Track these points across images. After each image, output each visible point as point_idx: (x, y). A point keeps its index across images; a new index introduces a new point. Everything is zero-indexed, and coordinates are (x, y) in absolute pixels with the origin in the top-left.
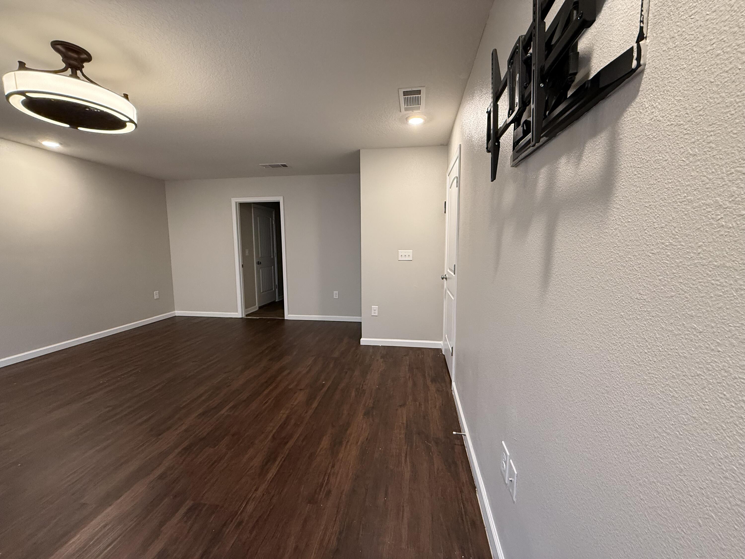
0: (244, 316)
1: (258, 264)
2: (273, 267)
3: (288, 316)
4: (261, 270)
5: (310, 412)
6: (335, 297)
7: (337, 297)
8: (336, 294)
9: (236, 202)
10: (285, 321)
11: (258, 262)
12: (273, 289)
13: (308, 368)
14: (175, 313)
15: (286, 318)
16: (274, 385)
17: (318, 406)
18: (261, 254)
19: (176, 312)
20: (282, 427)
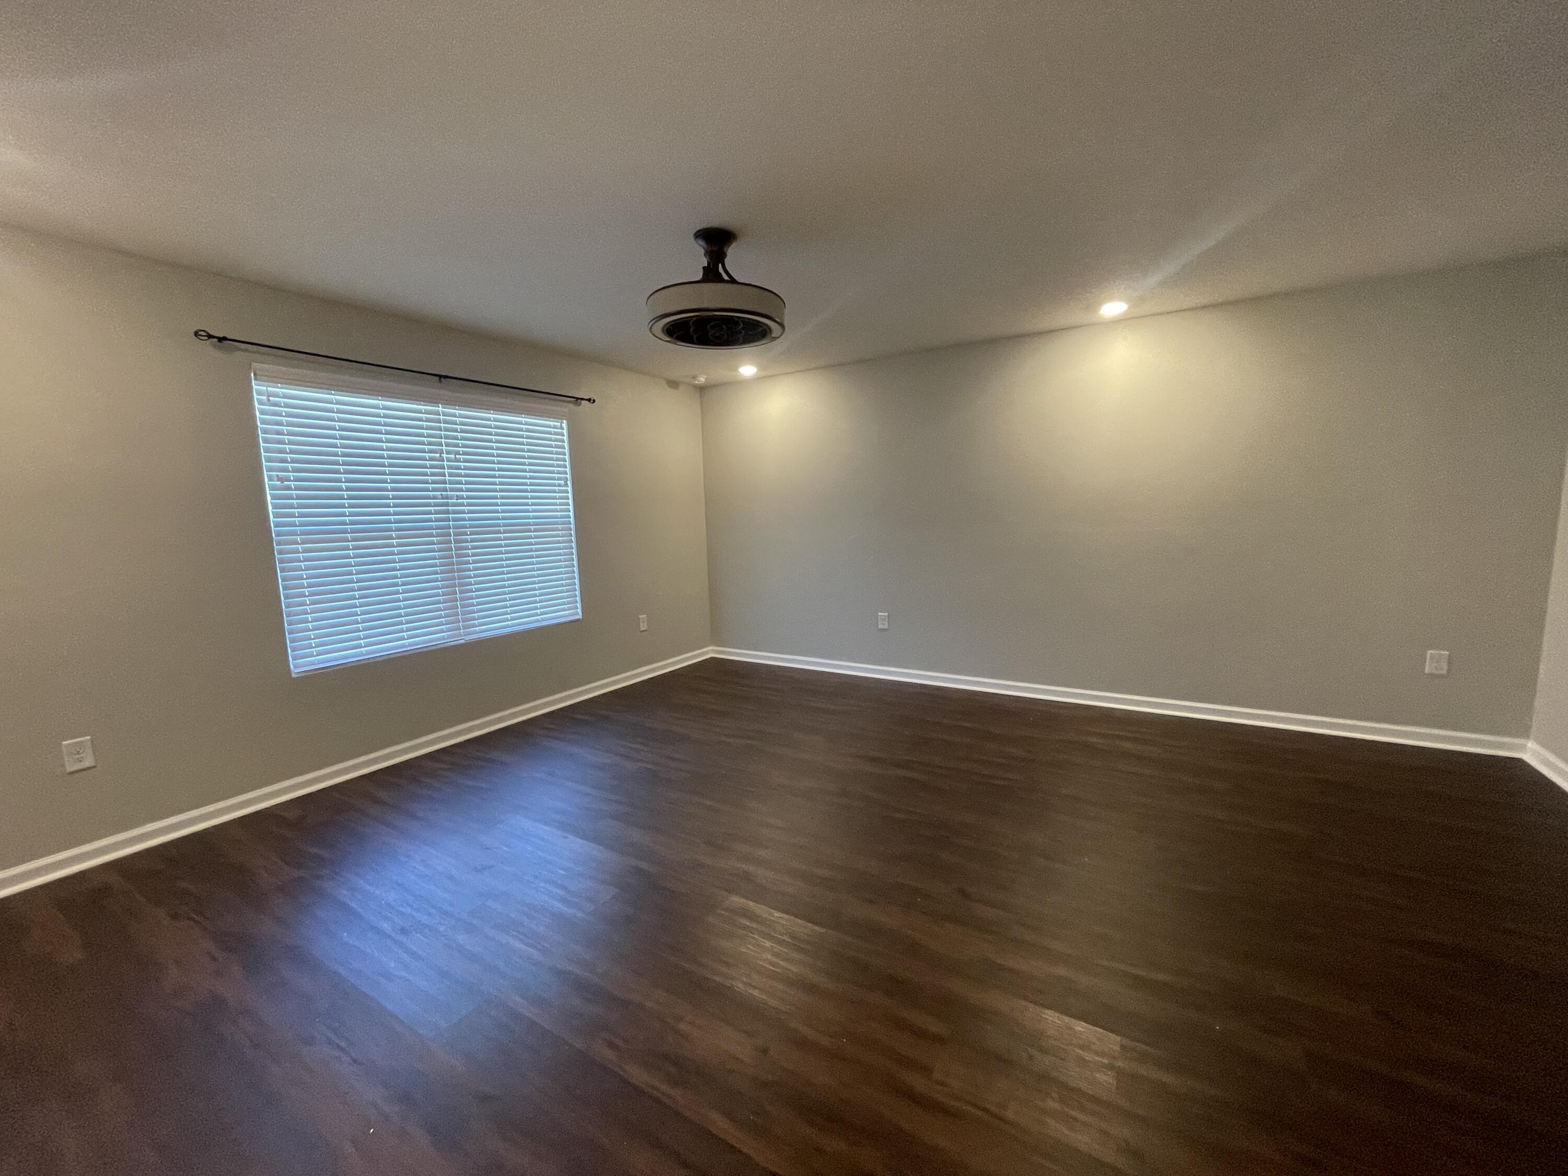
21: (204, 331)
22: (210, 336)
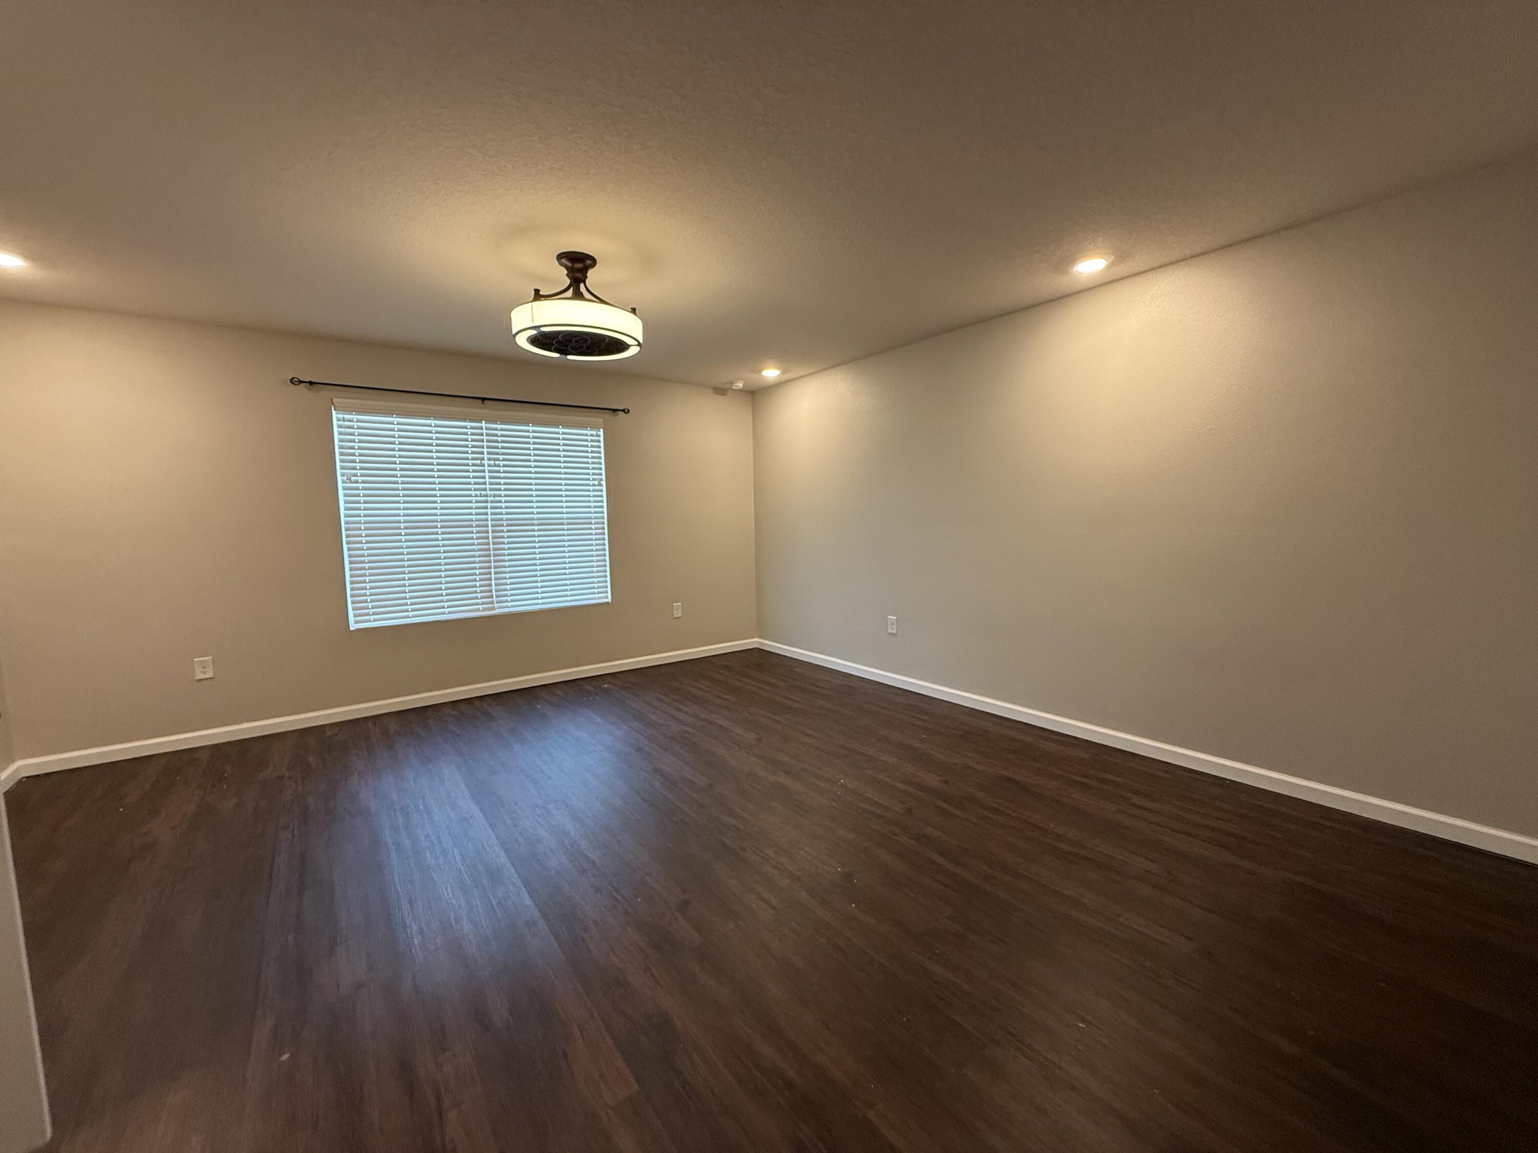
21: (298, 379)
22: (301, 382)
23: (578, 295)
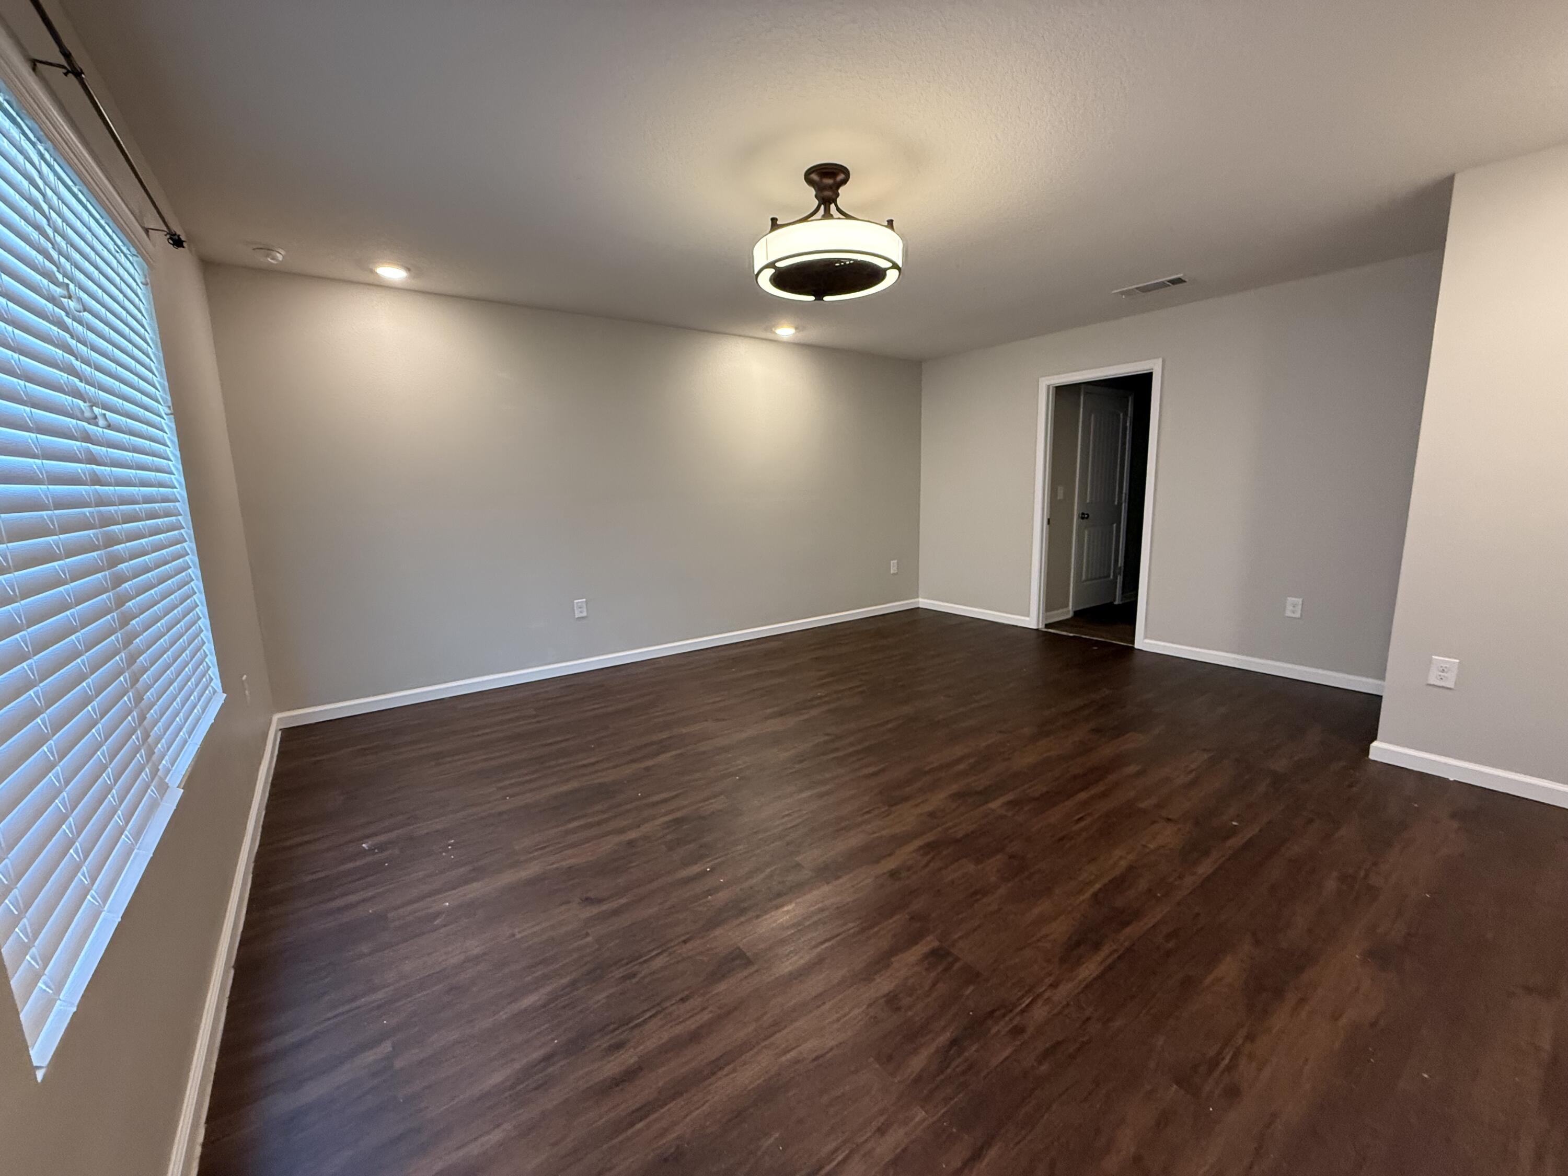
0: (1041, 626)
1: (1083, 518)
2: (1115, 525)
3: (1142, 642)
4: (1086, 532)
5: (1190, 881)
6: (1288, 613)
7: (1298, 615)
8: (1293, 607)
9: (1049, 386)
10: (1136, 651)
11: (1083, 514)
12: (1111, 577)
13: (1193, 775)
14: (918, 602)
15: (1137, 646)
16: (1100, 788)
17: (1214, 873)
18: (1091, 497)
19: (920, 600)
20: (1119, 883)
23: (827, 215)
